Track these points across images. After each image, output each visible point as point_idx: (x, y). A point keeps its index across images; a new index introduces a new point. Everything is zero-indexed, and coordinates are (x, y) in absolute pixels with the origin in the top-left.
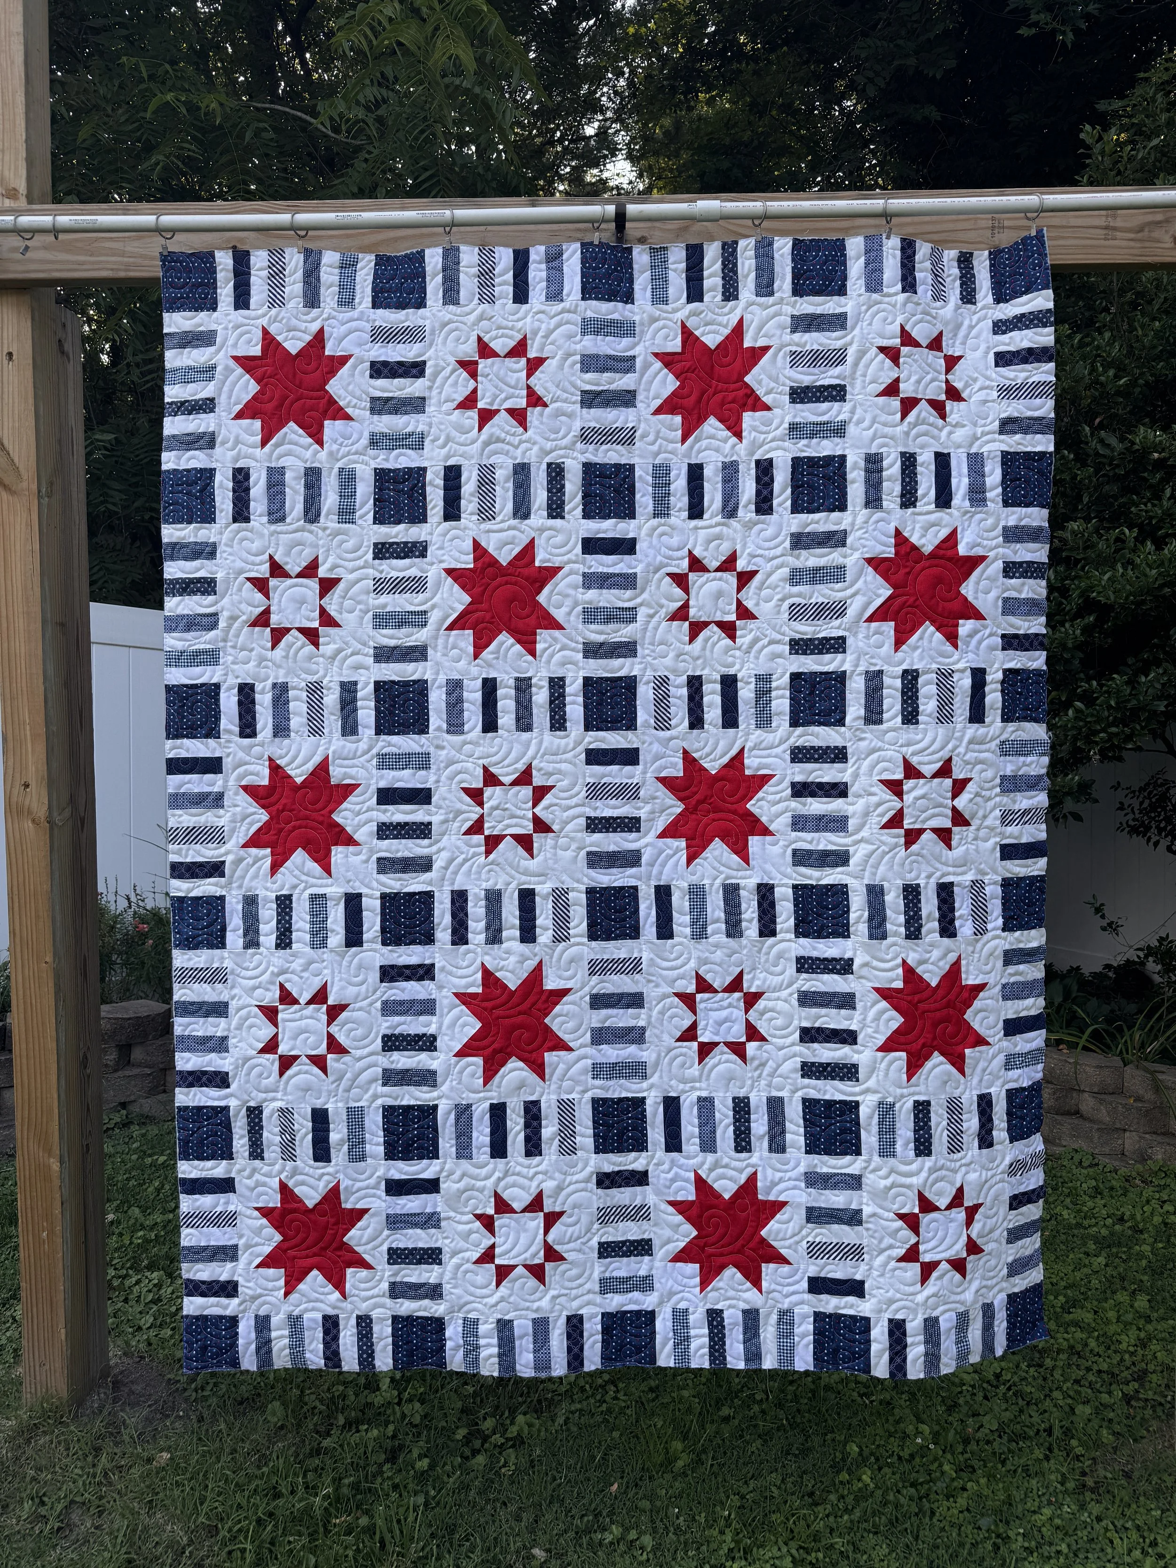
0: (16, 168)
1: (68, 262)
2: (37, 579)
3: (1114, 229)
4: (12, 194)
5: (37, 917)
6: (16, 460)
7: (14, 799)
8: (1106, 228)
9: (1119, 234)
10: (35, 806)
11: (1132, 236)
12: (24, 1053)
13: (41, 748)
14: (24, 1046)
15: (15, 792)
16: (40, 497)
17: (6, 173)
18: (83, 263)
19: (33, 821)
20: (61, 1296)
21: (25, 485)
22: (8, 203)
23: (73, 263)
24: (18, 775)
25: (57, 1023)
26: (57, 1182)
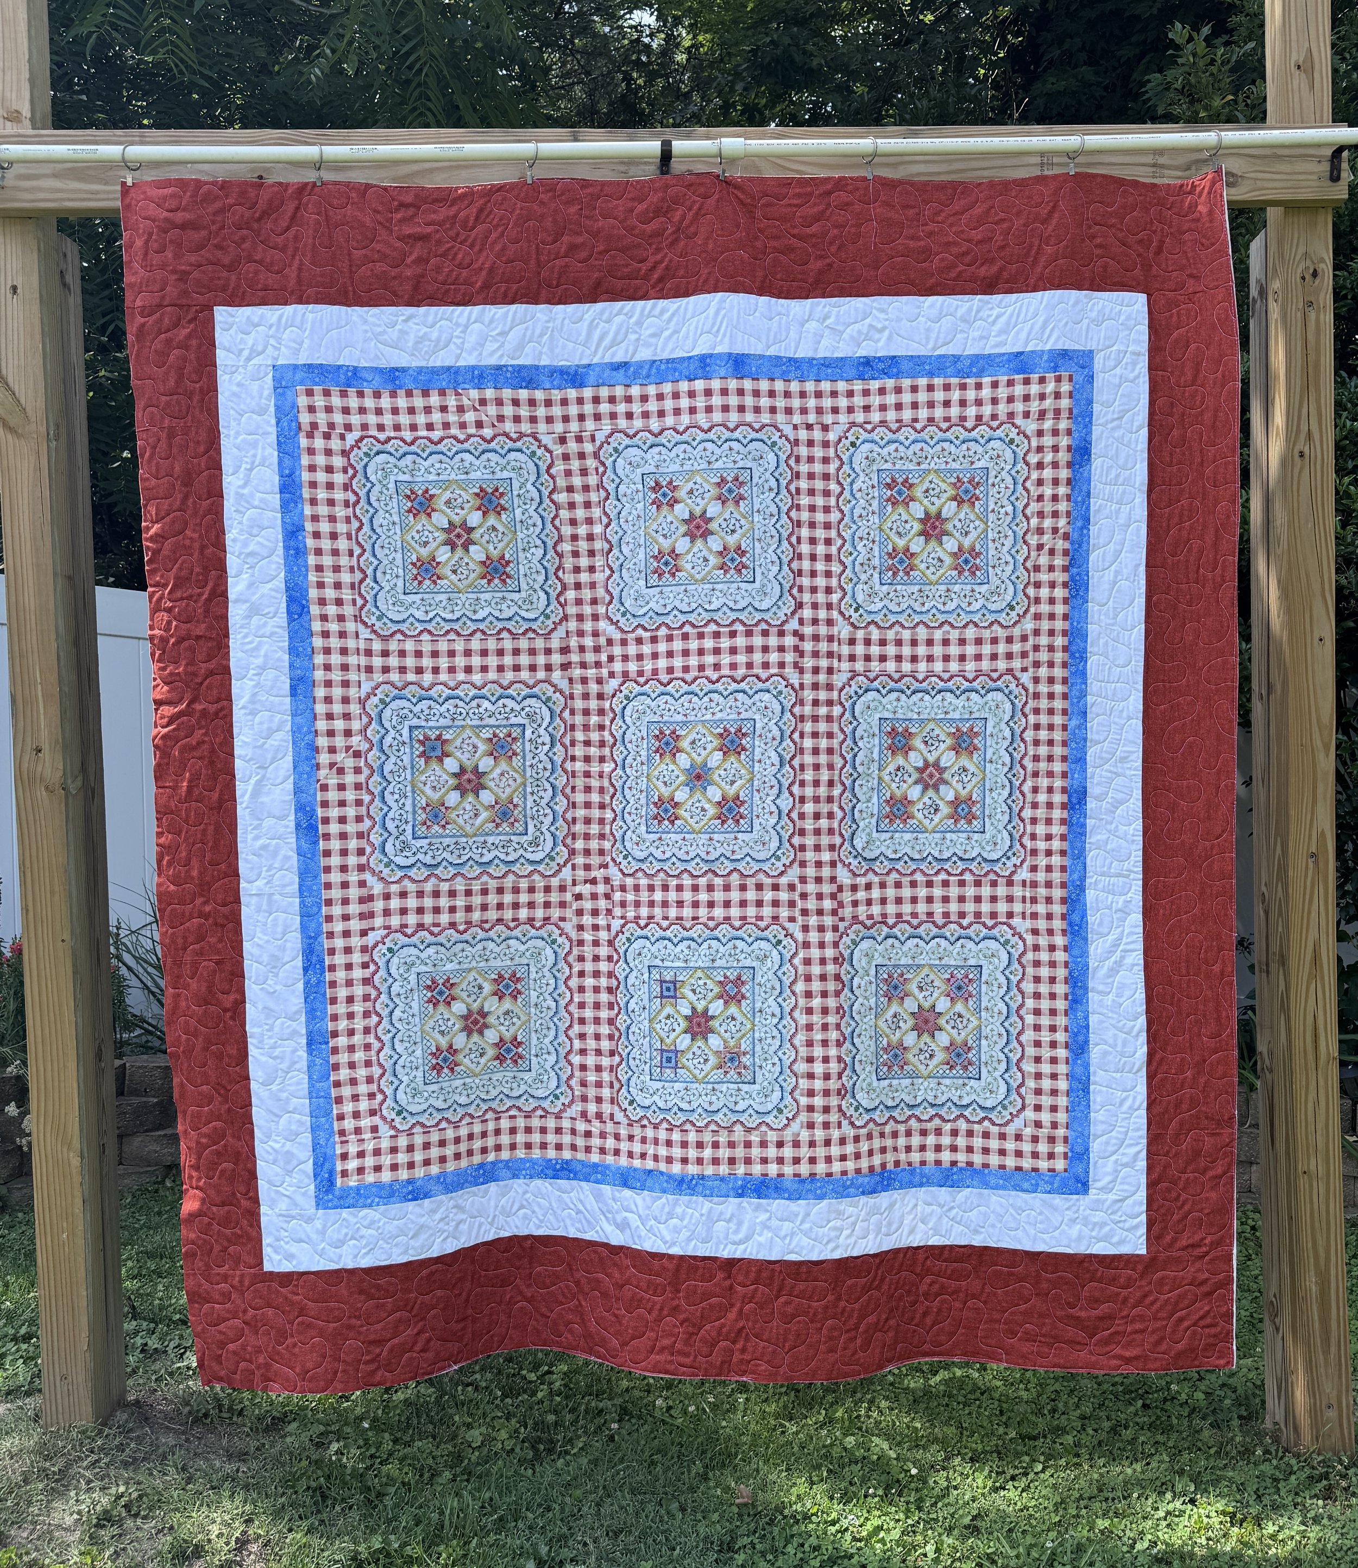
0: (19, 91)
1: (80, 191)
2: (47, 529)
3: (1162, 166)
4: (14, 117)
5: (52, 892)
6: (23, 401)
7: (25, 765)
8: (1154, 165)
9: (1167, 172)
10: (48, 772)
11: (1179, 174)
12: (39, 1040)
13: (55, 710)
14: (39, 1033)
15: (26, 758)
16: (49, 440)
17: (8, 94)
18: (97, 192)
19: (47, 788)
20: (84, 1303)
21: (33, 427)
22: (10, 128)
23: (86, 192)
24: (29, 740)
25: (76, 1006)
26: (77, 1179)
